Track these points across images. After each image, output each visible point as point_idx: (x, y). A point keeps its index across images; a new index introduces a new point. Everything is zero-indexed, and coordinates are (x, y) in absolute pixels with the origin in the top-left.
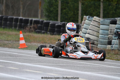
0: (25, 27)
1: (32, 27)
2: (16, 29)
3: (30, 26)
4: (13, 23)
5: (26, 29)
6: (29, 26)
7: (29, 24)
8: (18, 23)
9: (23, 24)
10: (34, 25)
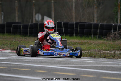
0: (108, 35)
1: (117, 33)
2: (96, 37)
3: (115, 33)
4: (92, 30)
5: (110, 36)
6: (112, 33)
7: (113, 30)
8: (99, 30)
9: (104, 31)
10: (120, 31)
